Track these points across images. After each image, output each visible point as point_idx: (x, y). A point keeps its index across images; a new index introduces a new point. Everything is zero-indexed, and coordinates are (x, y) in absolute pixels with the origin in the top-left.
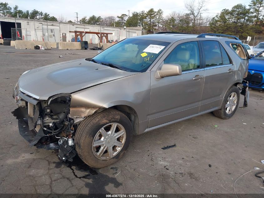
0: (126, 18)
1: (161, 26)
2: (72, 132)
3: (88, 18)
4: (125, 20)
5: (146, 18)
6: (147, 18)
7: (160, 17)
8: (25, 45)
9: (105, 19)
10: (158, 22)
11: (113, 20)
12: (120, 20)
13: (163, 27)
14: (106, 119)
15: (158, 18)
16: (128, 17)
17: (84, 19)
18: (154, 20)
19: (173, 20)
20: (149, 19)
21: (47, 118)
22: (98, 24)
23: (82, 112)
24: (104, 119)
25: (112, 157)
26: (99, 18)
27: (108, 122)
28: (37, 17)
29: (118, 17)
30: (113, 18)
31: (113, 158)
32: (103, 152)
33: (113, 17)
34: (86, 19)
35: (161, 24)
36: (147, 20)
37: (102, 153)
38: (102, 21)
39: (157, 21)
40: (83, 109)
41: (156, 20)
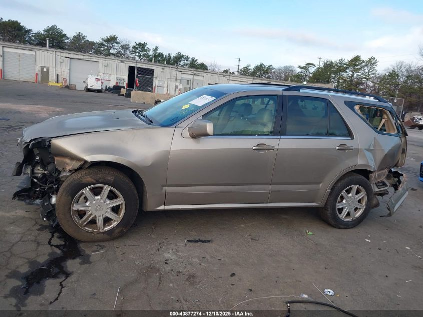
0: (312, 70)
1: (371, 84)
2: (55, 187)
3: (252, 67)
4: (310, 73)
5: (344, 71)
6: (348, 71)
7: (370, 69)
8: (144, 99)
9: (279, 70)
10: (365, 78)
11: (293, 71)
12: (302, 72)
13: (374, 86)
14: (91, 177)
15: (367, 71)
16: (315, 68)
17: (247, 68)
18: (359, 74)
19: (393, 75)
20: (352, 73)
21: (39, 168)
22: (267, 76)
23: (67, 164)
24: (88, 176)
25: (101, 231)
26: (270, 68)
27: (94, 181)
28: (181, 63)
29: (300, 67)
30: (291, 69)
31: (103, 233)
32: (88, 221)
33: (292, 67)
34: (250, 68)
35: (372, 82)
36: (347, 74)
37: (86, 222)
38: (274, 72)
39: (364, 76)
40: (67, 161)
41: (362, 74)
